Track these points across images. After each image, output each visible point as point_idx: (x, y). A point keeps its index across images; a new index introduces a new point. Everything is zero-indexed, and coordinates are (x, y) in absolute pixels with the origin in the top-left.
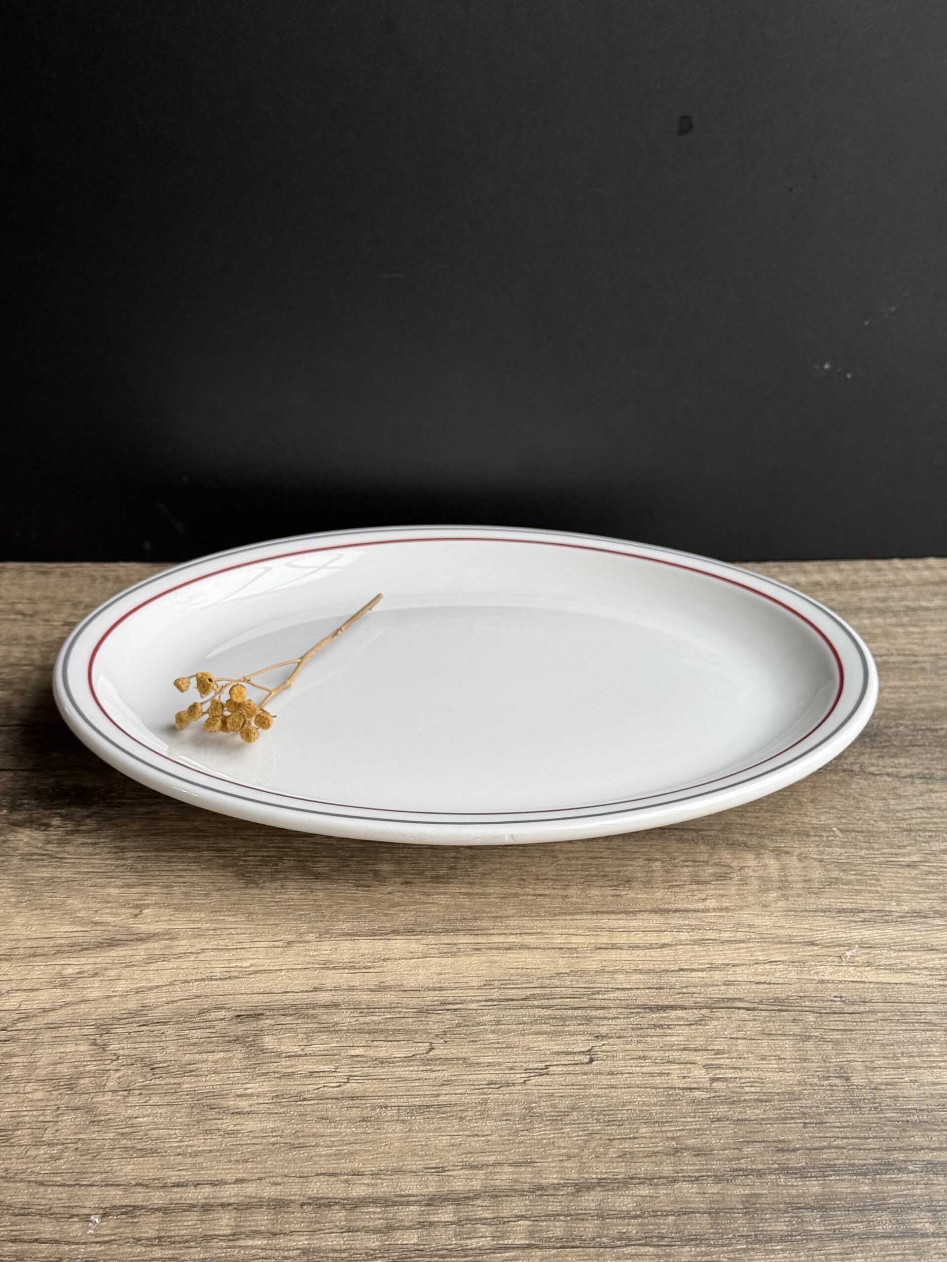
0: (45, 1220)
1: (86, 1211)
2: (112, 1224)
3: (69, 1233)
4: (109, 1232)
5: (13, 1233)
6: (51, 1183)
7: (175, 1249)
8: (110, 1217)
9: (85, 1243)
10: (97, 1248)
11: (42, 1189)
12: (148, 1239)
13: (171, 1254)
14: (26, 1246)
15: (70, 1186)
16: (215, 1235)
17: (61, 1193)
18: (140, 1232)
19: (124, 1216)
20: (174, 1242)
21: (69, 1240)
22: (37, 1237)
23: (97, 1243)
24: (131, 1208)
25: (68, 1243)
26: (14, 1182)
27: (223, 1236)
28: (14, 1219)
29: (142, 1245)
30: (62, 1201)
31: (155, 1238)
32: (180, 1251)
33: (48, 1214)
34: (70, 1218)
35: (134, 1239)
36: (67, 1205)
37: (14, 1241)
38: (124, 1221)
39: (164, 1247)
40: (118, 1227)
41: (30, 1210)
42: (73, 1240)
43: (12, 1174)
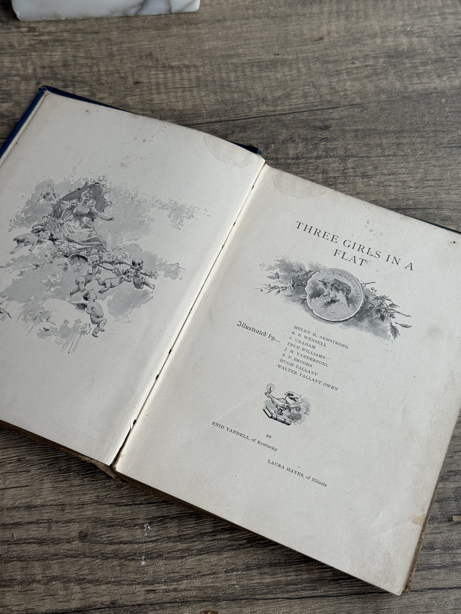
0: (123, 529)
1: (141, 522)
2: (155, 529)
3: (136, 536)
4: (155, 534)
5: (110, 538)
6: (121, 504)
7: (187, 543)
8: (154, 525)
9: (145, 542)
10: (151, 545)
11: (117, 509)
12: (174, 537)
13: (187, 546)
14: (117, 546)
15: (130, 505)
16: (205, 533)
17: (127, 510)
18: (169, 533)
19: (160, 524)
20: (186, 539)
21: (137, 541)
22: (121, 540)
23: (151, 541)
24: (162, 518)
25: (137, 543)
26: (103, 504)
27: (209, 533)
28: (108, 529)
29: (172, 541)
30: (129, 516)
31: (177, 537)
32: (190, 544)
33: (123, 524)
34: (135, 526)
35: (167, 538)
36: (131, 518)
37: (111, 544)
38: (161, 526)
39: (182, 542)
40: (158, 531)
41: (114, 523)
42: (138, 541)
43: (101, 499)
